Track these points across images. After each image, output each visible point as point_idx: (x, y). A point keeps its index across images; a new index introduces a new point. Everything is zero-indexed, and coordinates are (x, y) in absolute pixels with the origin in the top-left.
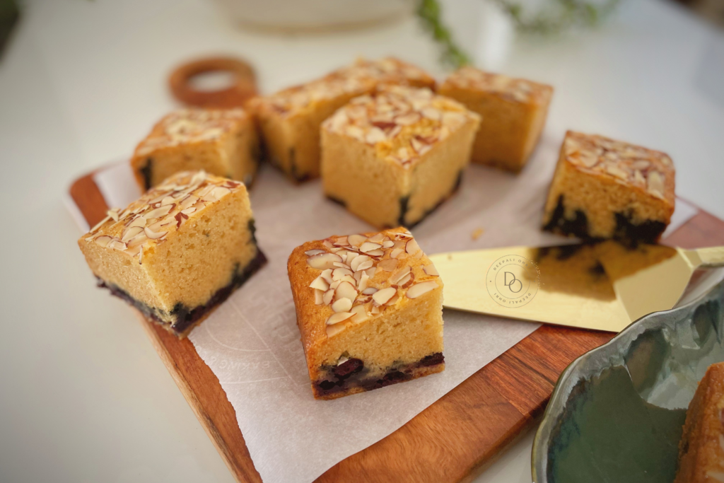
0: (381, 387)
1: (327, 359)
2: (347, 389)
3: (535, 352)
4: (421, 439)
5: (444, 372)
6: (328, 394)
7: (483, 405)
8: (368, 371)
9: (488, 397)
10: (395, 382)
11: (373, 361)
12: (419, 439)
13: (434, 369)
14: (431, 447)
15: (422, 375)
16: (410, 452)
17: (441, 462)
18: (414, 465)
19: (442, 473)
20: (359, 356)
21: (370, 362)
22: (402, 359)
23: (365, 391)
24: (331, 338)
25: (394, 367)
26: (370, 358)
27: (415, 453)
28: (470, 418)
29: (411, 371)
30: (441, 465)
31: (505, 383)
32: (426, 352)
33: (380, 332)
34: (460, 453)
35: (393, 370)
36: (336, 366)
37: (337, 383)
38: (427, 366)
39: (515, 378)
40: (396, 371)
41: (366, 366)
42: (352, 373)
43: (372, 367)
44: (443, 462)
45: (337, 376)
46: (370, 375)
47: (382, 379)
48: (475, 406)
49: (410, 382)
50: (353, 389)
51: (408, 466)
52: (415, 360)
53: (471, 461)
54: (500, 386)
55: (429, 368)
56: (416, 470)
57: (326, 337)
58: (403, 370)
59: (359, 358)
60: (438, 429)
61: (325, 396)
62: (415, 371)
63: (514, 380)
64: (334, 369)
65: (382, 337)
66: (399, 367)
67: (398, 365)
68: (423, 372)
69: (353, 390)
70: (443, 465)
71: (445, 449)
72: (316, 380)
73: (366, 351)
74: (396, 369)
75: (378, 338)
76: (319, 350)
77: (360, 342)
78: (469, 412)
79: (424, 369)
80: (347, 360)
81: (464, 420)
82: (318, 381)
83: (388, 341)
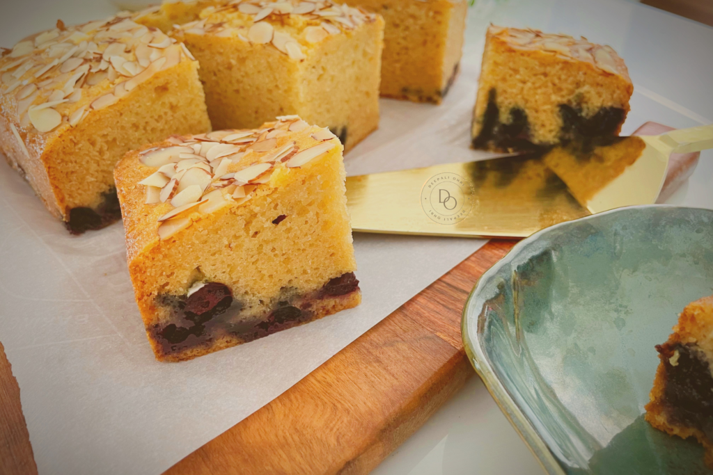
0: (267, 335)
1: (167, 284)
2: (210, 340)
3: (469, 273)
4: (301, 396)
5: (360, 307)
6: (180, 350)
7: (397, 341)
8: (241, 307)
9: (405, 332)
10: (288, 327)
11: (248, 289)
12: (299, 397)
13: (345, 302)
14: (317, 405)
15: (328, 313)
16: (282, 416)
17: (331, 425)
18: (288, 434)
19: (333, 441)
20: (223, 278)
21: (243, 291)
22: (295, 284)
23: (240, 343)
24: (167, 241)
25: (283, 298)
26: (242, 283)
27: (291, 417)
28: (378, 361)
29: (309, 305)
30: (331, 430)
31: (429, 312)
32: (330, 273)
33: (251, 233)
34: (362, 408)
35: (282, 303)
36: (184, 297)
37: (192, 330)
38: (334, 295)
39: (443, 305)
40: (287, 306)
41: (238, 297)
42: (214, 311)
43: (247, 298)
44: (335, 425)
45: (189, 316)
46: (247, 313)
47: (266, 320)
48: (385, 344)
49: (311, 323)
50: (220, 340)
51: (277, 436)
52: (314, 286)
53: (379, 419)
54: (421, 317)
55: (338, 300)
56: (290, 440)
57: (157, 238)
58: (297, 304)
59: (222, 282)
60: (328, 379)
61: (175, 355)
62: (316, 306)
63: (441, 307)
64: (183, 303)
65: (256, 241)
66: (291, 300)
67: (289, 294)
68: (330, 307)
69: (220, 342)
70: (335, 430)
71: (339, 406)
72: (153, 323)
73: (232, 268)
74: (286, 303)
75: (249, 243)
76: (148, 263)
77: (220, 251)
78: (376, 352)
79: (330, 302)
80: (202, 285)
81: (369, 363)
82: (157, 326)
83: (267, 249)
